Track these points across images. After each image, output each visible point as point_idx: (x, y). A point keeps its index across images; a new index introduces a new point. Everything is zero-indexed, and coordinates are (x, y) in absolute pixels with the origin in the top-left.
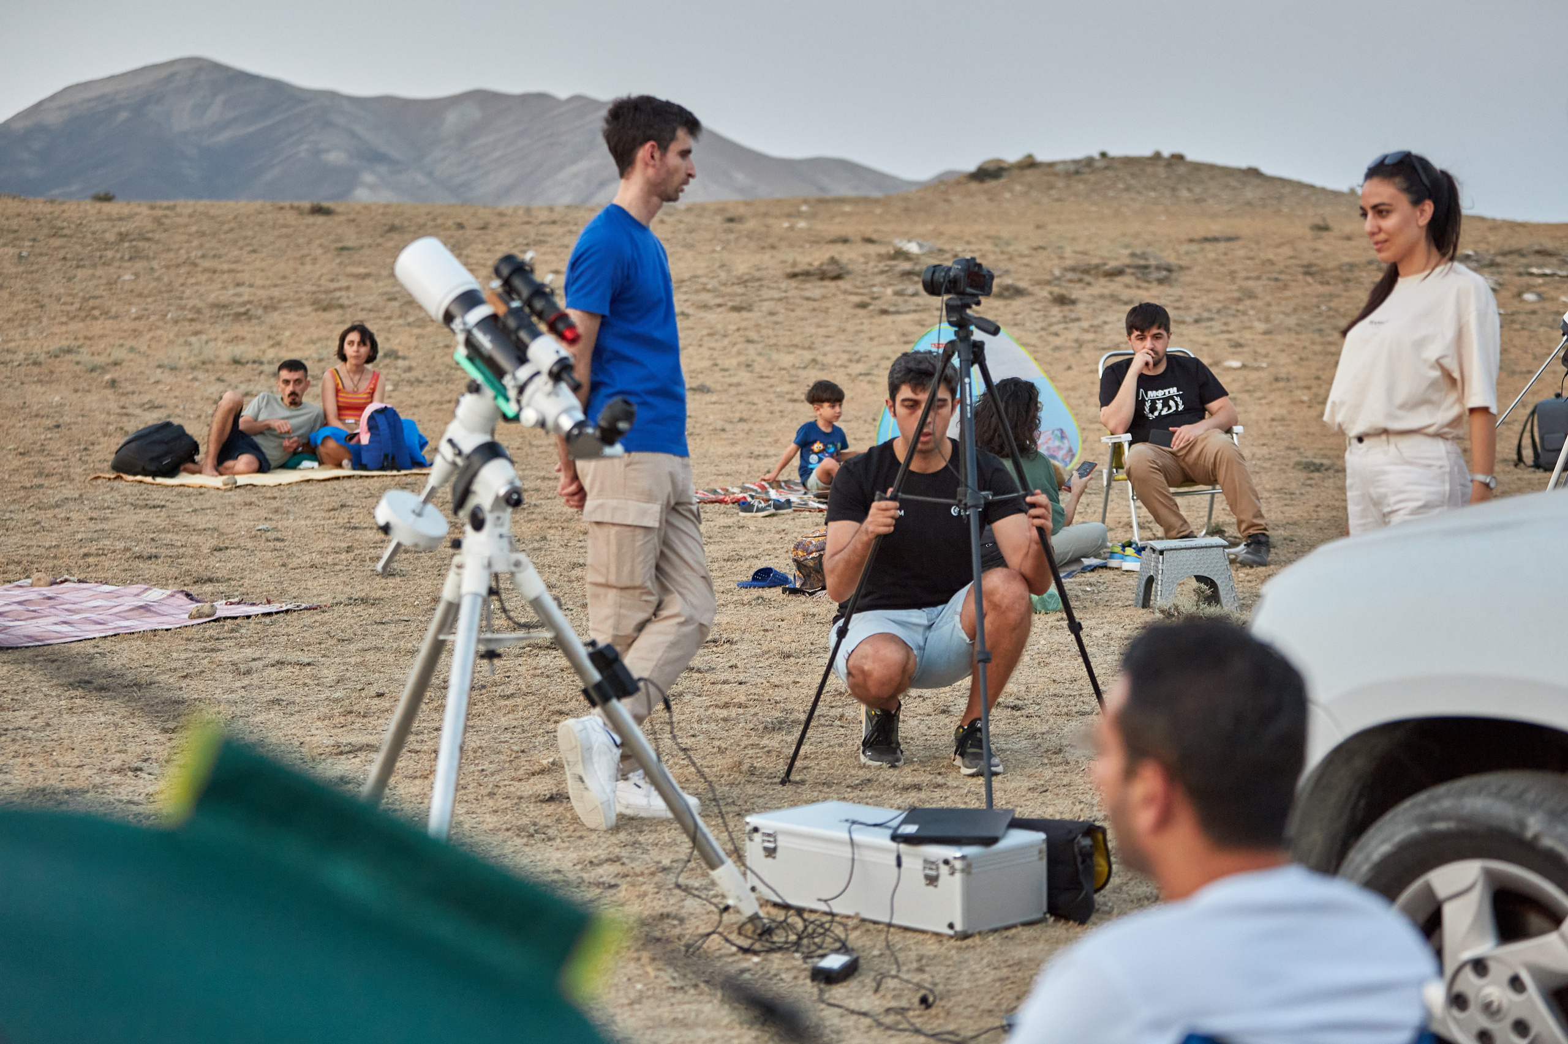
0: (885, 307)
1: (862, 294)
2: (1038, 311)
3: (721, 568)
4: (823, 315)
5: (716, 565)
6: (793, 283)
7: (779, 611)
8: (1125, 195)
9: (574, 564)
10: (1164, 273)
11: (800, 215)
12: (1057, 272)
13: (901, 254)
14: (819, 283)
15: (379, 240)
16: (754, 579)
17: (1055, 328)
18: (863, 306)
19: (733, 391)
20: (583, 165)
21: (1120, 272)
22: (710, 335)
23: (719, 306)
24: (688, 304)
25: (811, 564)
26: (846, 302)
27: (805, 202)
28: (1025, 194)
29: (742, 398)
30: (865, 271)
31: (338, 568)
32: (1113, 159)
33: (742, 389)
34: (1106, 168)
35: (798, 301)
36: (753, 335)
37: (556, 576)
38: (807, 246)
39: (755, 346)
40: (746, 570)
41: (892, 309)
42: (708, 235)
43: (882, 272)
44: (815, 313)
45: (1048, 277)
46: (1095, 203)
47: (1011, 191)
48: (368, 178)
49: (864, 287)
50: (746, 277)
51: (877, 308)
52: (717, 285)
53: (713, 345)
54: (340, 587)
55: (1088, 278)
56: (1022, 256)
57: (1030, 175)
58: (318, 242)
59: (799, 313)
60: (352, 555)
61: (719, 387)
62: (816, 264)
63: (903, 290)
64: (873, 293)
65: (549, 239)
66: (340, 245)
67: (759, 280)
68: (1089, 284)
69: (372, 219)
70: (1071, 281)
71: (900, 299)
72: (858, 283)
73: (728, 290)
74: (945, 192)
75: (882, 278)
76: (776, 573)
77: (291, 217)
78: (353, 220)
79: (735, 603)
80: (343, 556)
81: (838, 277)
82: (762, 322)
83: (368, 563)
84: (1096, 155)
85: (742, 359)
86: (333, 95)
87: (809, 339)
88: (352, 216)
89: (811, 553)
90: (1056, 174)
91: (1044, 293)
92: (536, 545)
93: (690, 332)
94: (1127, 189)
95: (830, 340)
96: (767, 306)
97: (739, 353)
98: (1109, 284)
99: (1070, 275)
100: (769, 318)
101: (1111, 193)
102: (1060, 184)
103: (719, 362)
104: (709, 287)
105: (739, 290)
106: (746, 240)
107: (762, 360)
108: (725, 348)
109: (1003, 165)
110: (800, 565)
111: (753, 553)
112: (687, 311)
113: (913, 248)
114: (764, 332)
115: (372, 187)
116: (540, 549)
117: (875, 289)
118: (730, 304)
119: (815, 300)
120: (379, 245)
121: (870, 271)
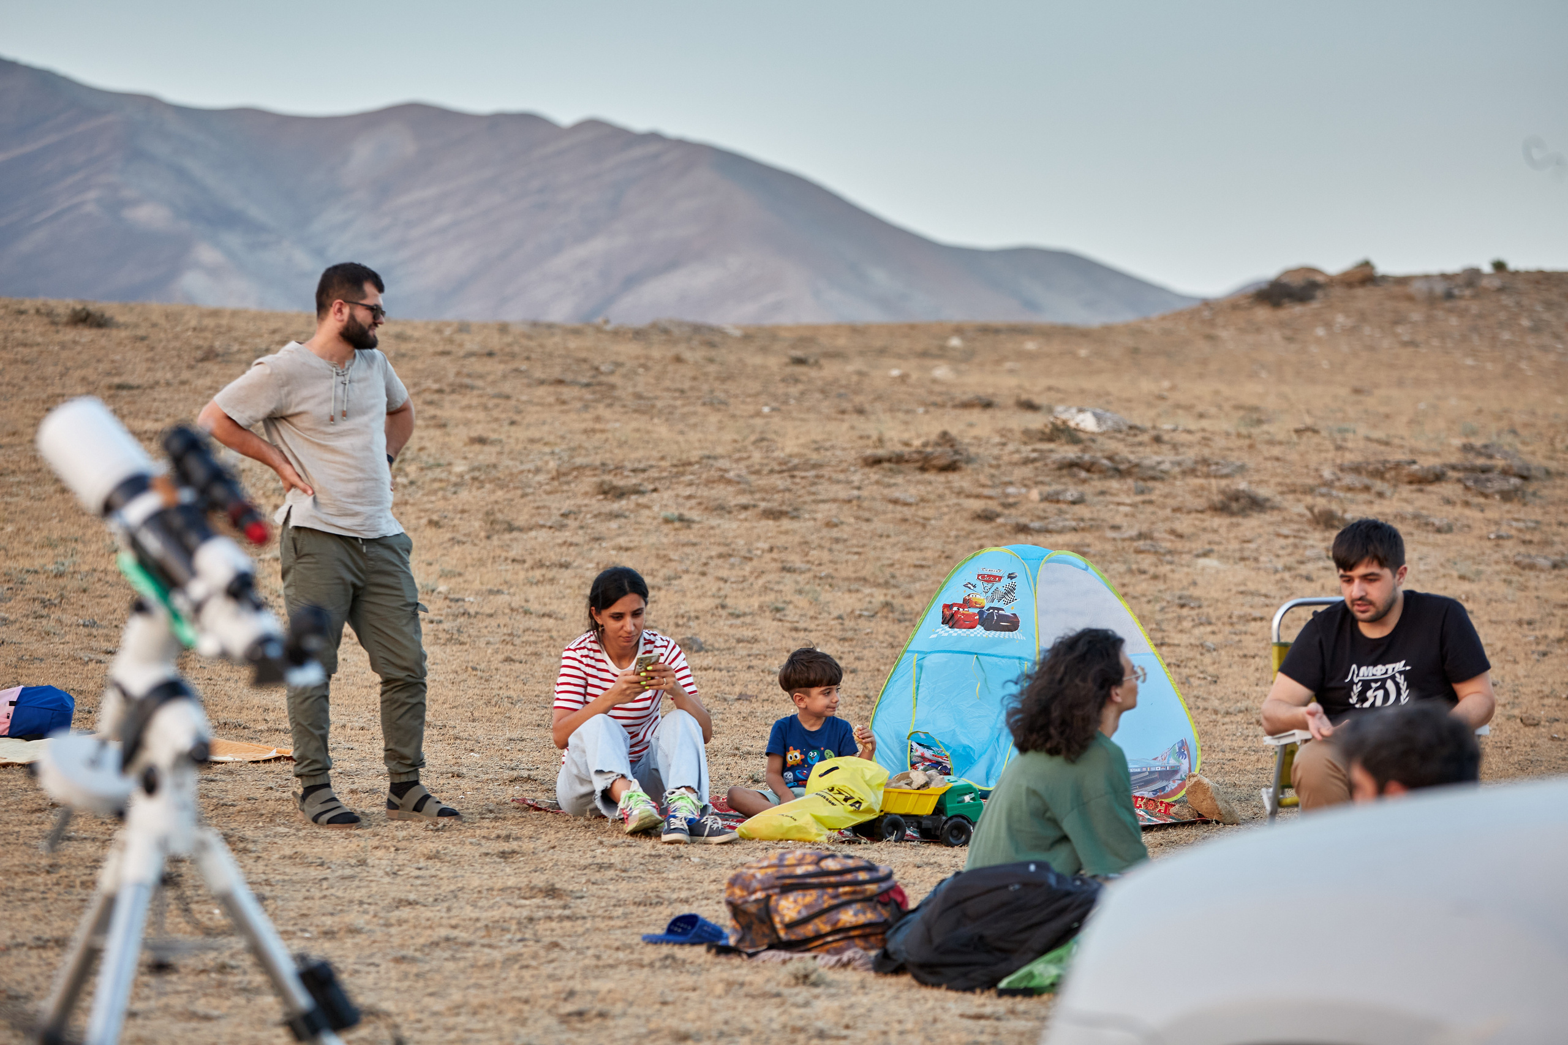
0: (1024, 520)
1: (990, 498)
2: (1286, 537)
3: (625, 915)
4: (919, 529)
5: (620, 911)
6: (874, 474)
7: (695, 977)
8: (1531, 340)
9: (401, 901)
10: (1515, 481)
11: (942, 353)
12: (1327, 474)
13: (1062, 432)
14: (919, 476)
15: (186, 375)
16: (670, 930)
17: (1309, 568)
18: (987, 517)
19: (742, 650)
20: (598, 246)
21: (1438, 477)
22: (721, 556)
23: (745, 508)
24: (693, 502)
25: (753, 909)
26: (959, 508)
27: (959, 331)
28: (1353, 331)
29: (755, 662)
30: (997, 458)
31: (29, 895)
32: (1516, 273)
33: (756, 648)
34: (1501, 290)
35: (879, 505)
36: (796, 560)
37: (367, 917)
38: (921, 410)
39: (796, 576)
40: (659, 920)
41: (1036, 525)
42: (754, 386)
43: (1027, 461)
44: (904, 527)
45: (1310, 481)
46: (1474, 353)
47: (1328, 325)
48: (207, 254)
49: (993, 487)
50: (796, 461)
51: (1013, 521)
52: (744, 472)
53: (724, 573)
54: (28, 923)
55: (1379, 485)
56: (1271, 443)
57: (1364, 298)
58: (78, 374)
59: (878, 525)
60: (54, 877)
61: (720, 643)
62: (917, 443)
63: (1057, 493)
64: (1007, 496)
65: (480, 383)
66: (116, 380)
67: (815, 466)
68: (1380, 495)
69: (176, 337)
70: (1350, 489)
71: (1051, 508)
72: (983, 479)
73: (763, 482)
74: (1212, 323)
75: (1027, 471)
76: (705, 923)
77: (35, 330)
78: (143, 339)
79: (629, 963)
80: (40, 880)
81: (951, 467)
82: (814, 538)
83: (78, 889)
84: (1487, 268)
85: (770, 598)
86: (149, 103)
87: (888, 571)
88: (141, 332)
89: (754, 892)
90: (1410, 298)
91: (1297, 507)
92: (348, 872)
93: (688, 550)
94: (1536, 329)
95: (923, 573)
96: (825, 511)
97: (766, 589)
98: (1415, 495)
99: (1349, 479)
100: (825, 532)
101: (1506, 336)
102: (1416, 316)
103: (729, 602)
104: (731, 475)
105: (779, 482)
106: (818, 396)
107: (802, 601)
108: (744, 579)
109: (1319, 279)
110: (736, 910)
111: (683, 895)
112: (688, 514)
113: (1087, 422)
114: (814, 554)
115: (213, 272)
116: (352, 877)
117: (1011, 490)
118: (763, 505)
119: (906, 504)
120: (183, 383)
121: (1006, 458)
